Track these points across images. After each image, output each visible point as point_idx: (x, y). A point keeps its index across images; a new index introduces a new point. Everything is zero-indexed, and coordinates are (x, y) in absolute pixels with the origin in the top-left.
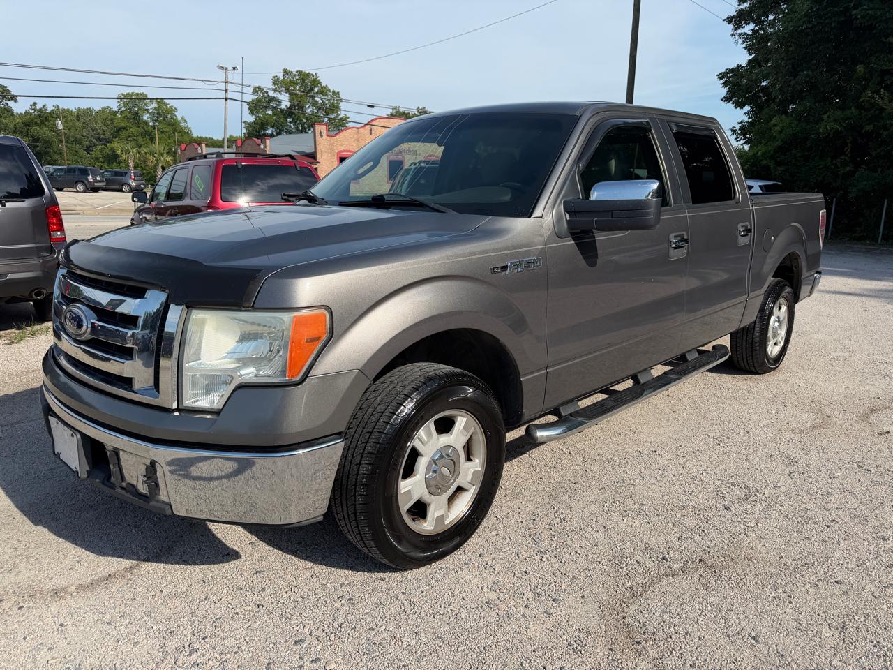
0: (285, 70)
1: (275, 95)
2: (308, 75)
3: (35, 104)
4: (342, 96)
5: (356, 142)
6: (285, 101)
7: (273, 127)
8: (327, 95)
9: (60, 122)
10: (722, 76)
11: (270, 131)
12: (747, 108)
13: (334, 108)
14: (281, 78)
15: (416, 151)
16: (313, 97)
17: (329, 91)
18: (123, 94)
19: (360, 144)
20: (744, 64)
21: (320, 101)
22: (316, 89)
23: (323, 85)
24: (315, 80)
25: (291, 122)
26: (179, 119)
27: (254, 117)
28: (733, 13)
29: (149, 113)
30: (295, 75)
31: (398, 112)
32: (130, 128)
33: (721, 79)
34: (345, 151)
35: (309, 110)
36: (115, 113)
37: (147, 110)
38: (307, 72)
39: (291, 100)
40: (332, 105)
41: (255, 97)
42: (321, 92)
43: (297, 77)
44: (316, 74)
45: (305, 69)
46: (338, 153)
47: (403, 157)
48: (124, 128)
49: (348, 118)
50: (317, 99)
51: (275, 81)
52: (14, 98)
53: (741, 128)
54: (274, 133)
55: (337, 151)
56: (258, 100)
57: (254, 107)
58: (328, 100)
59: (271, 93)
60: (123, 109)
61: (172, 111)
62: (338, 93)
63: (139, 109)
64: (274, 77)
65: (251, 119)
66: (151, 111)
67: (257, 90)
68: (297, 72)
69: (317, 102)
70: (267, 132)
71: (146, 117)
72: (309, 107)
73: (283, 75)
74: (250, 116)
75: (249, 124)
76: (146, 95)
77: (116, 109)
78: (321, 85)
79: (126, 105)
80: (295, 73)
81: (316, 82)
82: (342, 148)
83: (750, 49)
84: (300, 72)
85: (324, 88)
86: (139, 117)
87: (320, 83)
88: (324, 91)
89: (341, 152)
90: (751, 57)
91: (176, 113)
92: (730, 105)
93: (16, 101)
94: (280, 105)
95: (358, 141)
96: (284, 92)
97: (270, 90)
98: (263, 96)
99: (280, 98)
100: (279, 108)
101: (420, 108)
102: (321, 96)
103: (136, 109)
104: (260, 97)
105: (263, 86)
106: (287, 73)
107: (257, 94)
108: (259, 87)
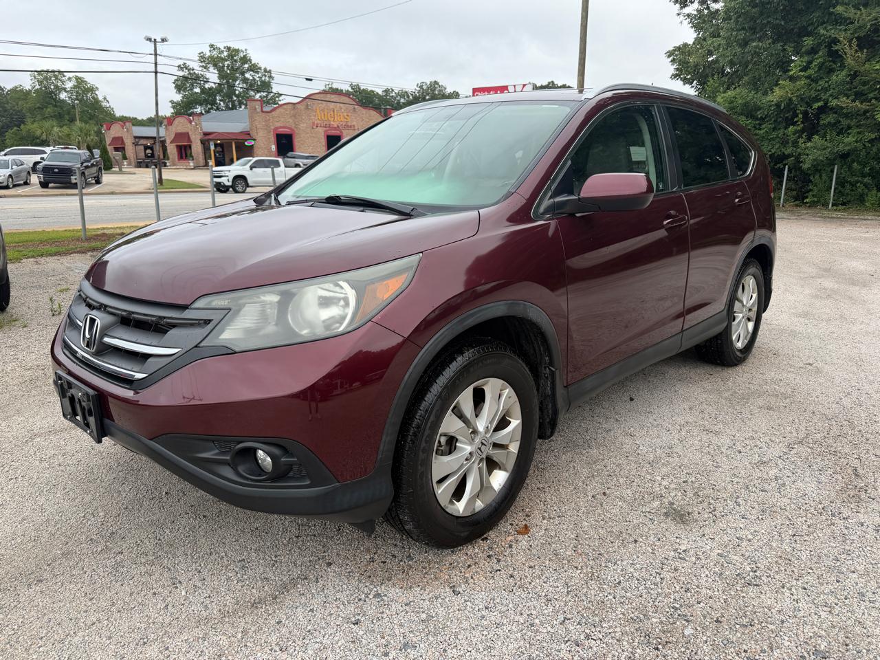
0: (212, 46)
1: (202, 73)
2: (237, 51)
4: (273, 73)
5: (293, 118)
6: (213, 77)
7: (201, 105)
8: (258, 72)
11: (198, 110)
13: (266, 86)
15: (354, 126)
16: (243, 73)
17: (260, 68)
18: (37, 71)
19: (296, 120)
21: (251, 78)
22: (246, 66)
23: (253, 62)
24: (245, 56)
25: (220, 100)
26: (100, 98)
27: (181, 95)
29: (66, 92)
30: (222, 52)
31: (331, 88)
32: (47, 107)
34: (281, 127)
35: (239, 86)
36: (29, 92)
37: (65, 89)
38: (237, 48)
39: (221, 77)
40: (263, 83)
41: (181, 74)
42: (250, 69)
43: (226, 54)
44: (246, 50)
45: (234, 45)
46: (274, 130)
47: (341, 132)
48: (39, 108)
50: (247, 75)
51: (202, 58)
54: (203, 112)
55: (273, 127)
56: (185, 78)
57: (180, 85)
58: (259, 77)
59: (198, 71)
60: (38, 87)
61: (92, 90)
62: (270, 72)
63: (57, 87)
64: (200, 54)
65: (178, 98)
66: (69, 90)
67: (181, 68)
68: (225, 48)
69: (247, 79)
70: (196, 110)
71: (63, 96)
72: (239, 84)
73: (210, 51)
74: (178, 95)
75: (175, 103)
77: (28, 87)
78: (251, 63)
79: (40, 82)
80: (223, 49)
81: (245, 60)
82: (278, 125)
84: (229, 48)
85: (254, 65)
86: (56, 95)
87: (250, 60)
88: (254, 68)
89: (277, 128)
91: (97, 92)
94: (208, 83)
95: (294, 116)
96: (211, 69)
97: (197, 67)
98: (190, 74)
99: (208, 75)
100: (207, 86)
101: (354, 84)
102: (251, 73)
103: (52, 87)
104: (186, 73)
105: (188, 63)
106: (214, 49)
107: (183, 71)
108: (185, 64)
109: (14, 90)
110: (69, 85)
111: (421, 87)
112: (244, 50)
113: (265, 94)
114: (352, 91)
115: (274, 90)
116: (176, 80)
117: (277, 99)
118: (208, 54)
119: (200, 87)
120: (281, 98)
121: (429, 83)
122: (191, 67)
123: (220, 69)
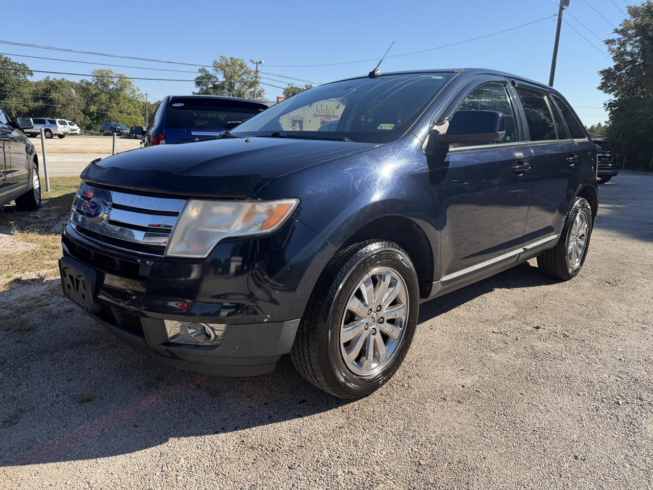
0: (221, 57)
1: (214, 75)
2: (238, 60)
3: (48, 77)
6: (221, 78)
8: (250, 74)
9: (73, 91)
12: (614, 93)
13: (253, 84)
16: (240, 75)
17: (252, 72)
18: (96, 70)
24: (242, 64)
26: (135, 89)
27: (199, 88)
29: (114, 84)
30: (228, 61)
34: (296, 117)
36: (89, 84)
37: (113, 82)
38: (236, 58)
39: (225, 76)
40: (254, 81)
41: (200, 75)
42: (244, 73)
43: (230, 62)
44: (242, 59)
49: (264, 90)
50: (244, 77)
51: (215, 63)
52: (31, 73)
56: (202, 78)
57: (198, 83)
58: (251, 78)
59: (211, 71)
60: (96, 81)
63: (108, 81)
64: (214, 61)
65: (197, 90)
67: (200, 71)
71: (112, 87)
72: (238, 83)
73: (220, 60)
76: (111, 72)
77: (90, 81)
79: (98, 78)
80: (228, 58)
81: (242, 66)
84: (231, 59)
86: (107, 86)
88: (247, 71)
90: (615, 64)
92: (601, 92)
93: (32, 74)
94: (217, 81)
96: (220, 72)
98: (206, 74)
99: (218, 76)
100: (216, 83)
101: (308, 85)
103: (105, 81)
104: (203, 75)
105: (205, 68)
106: (223, 59)
107: (201, 73)
108: (203, 68)
109: (82, 81)
110: (116, 80)
112: (241, 59)
113: (253, 89)
114: (305, 88)
115: (260, 87)
116: (197, 79)
117: (262, 93)
118: (219, 62)
119: (212, 84)
120: (264, 93)
122: (207, 70)
123: (225, 71)
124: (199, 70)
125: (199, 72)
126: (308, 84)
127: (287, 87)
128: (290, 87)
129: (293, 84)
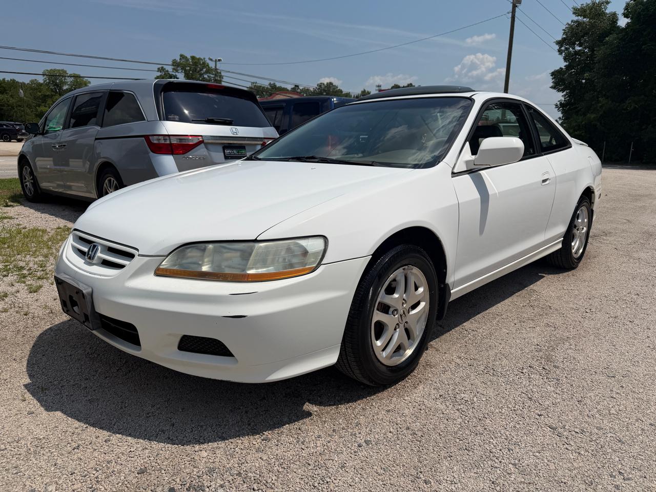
0: (181, 56)
1: (174, 74)
2: (199, 59)
4: (223, 74)
6: (181, 78)
8: (212, 74)
9: (22, 91)
10: (553, 74)
12: (565, 93)
14: (179, 61)
16: (201, 75)
18: (47, 70)
20: (564, 68)
22: (205, 70)
24: (203, 63)
28: (560, 39)
29: (67, 85)
30: (188, 60)
32: (55, 95)
33: (552, 75)
36: (41, 85)
37: (67, 82)
38: (198, 57)
39: (186, 77)
41: (159, 74)
42: (207, 72)
43: (191, 61)
44: (204, 58)
48: (49, 96)
50: (206, 76)
51: (174, 63)
53: (561, 104)
56: (162, 77)
58: (213, 77)
59: (170, 73)
60: (48, 81)
62: (220, 73)
63: (61, 81)
64: (174, 60)
66: (69, 83)
68: (191, 57)
69: (204, 78)
71: (65, 87)
73: (180, 59)
76: (65, 71)
77: (41, 81)
78: (207, 67)
79: (50, 78)
80: (189, 57)
81: (205, 65)
83: (565, 59)
84: (193, 58)
85: (211, 69)
86: (60, 87)
88: (209, 71)
90: (566, 64)
92: (555, 91)
96: (180, 71)
97: (170, 69)
98: (165, 74)
99: (179, 76)
102: (208, 74)
103: (58, 81)
104: (163, 74)
105: (165, 67)
106: (183, 58)
107: (161, 72)
108: (162, 68)
109: (32, 81)
110: (69, 80)
111: (320, 86)
114: (269, 87)
121: (326, 84)
122: (166, 69)
123: (185, 70)
124: (159, 69)
125: (158, 71)
126: (272, 82)
127: (251, 86)
128: (253, 87)
129: (256, 83)
